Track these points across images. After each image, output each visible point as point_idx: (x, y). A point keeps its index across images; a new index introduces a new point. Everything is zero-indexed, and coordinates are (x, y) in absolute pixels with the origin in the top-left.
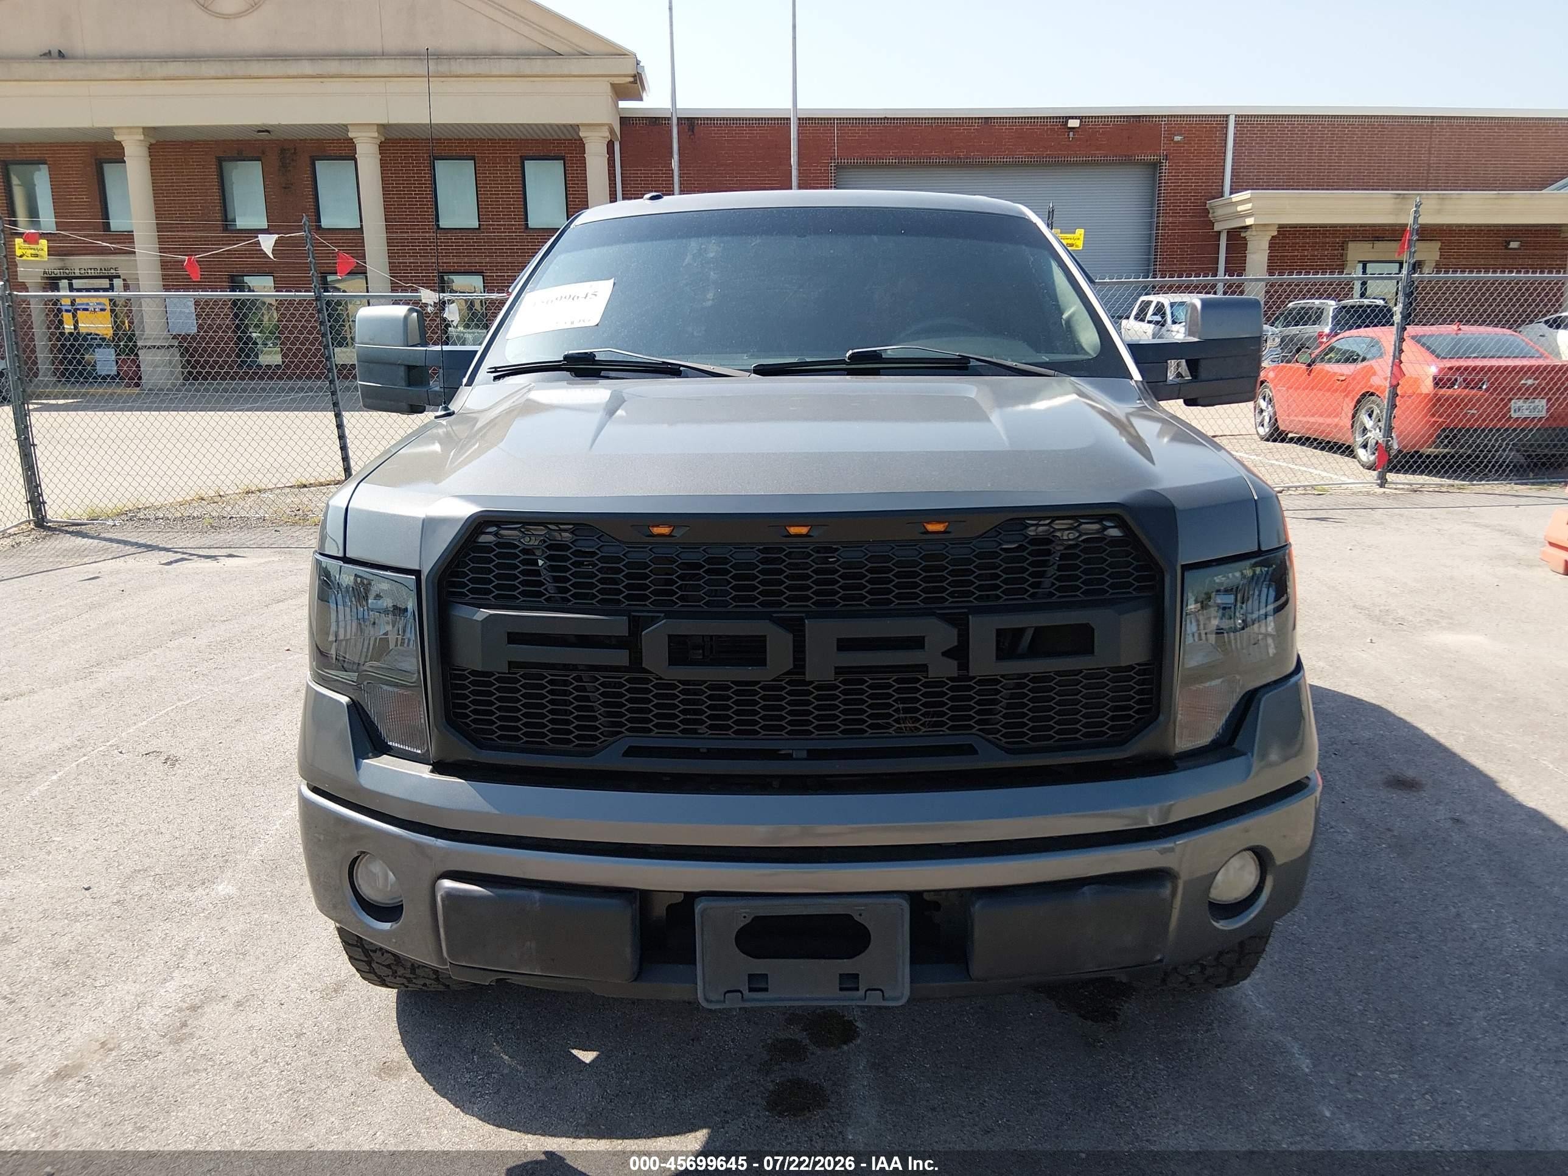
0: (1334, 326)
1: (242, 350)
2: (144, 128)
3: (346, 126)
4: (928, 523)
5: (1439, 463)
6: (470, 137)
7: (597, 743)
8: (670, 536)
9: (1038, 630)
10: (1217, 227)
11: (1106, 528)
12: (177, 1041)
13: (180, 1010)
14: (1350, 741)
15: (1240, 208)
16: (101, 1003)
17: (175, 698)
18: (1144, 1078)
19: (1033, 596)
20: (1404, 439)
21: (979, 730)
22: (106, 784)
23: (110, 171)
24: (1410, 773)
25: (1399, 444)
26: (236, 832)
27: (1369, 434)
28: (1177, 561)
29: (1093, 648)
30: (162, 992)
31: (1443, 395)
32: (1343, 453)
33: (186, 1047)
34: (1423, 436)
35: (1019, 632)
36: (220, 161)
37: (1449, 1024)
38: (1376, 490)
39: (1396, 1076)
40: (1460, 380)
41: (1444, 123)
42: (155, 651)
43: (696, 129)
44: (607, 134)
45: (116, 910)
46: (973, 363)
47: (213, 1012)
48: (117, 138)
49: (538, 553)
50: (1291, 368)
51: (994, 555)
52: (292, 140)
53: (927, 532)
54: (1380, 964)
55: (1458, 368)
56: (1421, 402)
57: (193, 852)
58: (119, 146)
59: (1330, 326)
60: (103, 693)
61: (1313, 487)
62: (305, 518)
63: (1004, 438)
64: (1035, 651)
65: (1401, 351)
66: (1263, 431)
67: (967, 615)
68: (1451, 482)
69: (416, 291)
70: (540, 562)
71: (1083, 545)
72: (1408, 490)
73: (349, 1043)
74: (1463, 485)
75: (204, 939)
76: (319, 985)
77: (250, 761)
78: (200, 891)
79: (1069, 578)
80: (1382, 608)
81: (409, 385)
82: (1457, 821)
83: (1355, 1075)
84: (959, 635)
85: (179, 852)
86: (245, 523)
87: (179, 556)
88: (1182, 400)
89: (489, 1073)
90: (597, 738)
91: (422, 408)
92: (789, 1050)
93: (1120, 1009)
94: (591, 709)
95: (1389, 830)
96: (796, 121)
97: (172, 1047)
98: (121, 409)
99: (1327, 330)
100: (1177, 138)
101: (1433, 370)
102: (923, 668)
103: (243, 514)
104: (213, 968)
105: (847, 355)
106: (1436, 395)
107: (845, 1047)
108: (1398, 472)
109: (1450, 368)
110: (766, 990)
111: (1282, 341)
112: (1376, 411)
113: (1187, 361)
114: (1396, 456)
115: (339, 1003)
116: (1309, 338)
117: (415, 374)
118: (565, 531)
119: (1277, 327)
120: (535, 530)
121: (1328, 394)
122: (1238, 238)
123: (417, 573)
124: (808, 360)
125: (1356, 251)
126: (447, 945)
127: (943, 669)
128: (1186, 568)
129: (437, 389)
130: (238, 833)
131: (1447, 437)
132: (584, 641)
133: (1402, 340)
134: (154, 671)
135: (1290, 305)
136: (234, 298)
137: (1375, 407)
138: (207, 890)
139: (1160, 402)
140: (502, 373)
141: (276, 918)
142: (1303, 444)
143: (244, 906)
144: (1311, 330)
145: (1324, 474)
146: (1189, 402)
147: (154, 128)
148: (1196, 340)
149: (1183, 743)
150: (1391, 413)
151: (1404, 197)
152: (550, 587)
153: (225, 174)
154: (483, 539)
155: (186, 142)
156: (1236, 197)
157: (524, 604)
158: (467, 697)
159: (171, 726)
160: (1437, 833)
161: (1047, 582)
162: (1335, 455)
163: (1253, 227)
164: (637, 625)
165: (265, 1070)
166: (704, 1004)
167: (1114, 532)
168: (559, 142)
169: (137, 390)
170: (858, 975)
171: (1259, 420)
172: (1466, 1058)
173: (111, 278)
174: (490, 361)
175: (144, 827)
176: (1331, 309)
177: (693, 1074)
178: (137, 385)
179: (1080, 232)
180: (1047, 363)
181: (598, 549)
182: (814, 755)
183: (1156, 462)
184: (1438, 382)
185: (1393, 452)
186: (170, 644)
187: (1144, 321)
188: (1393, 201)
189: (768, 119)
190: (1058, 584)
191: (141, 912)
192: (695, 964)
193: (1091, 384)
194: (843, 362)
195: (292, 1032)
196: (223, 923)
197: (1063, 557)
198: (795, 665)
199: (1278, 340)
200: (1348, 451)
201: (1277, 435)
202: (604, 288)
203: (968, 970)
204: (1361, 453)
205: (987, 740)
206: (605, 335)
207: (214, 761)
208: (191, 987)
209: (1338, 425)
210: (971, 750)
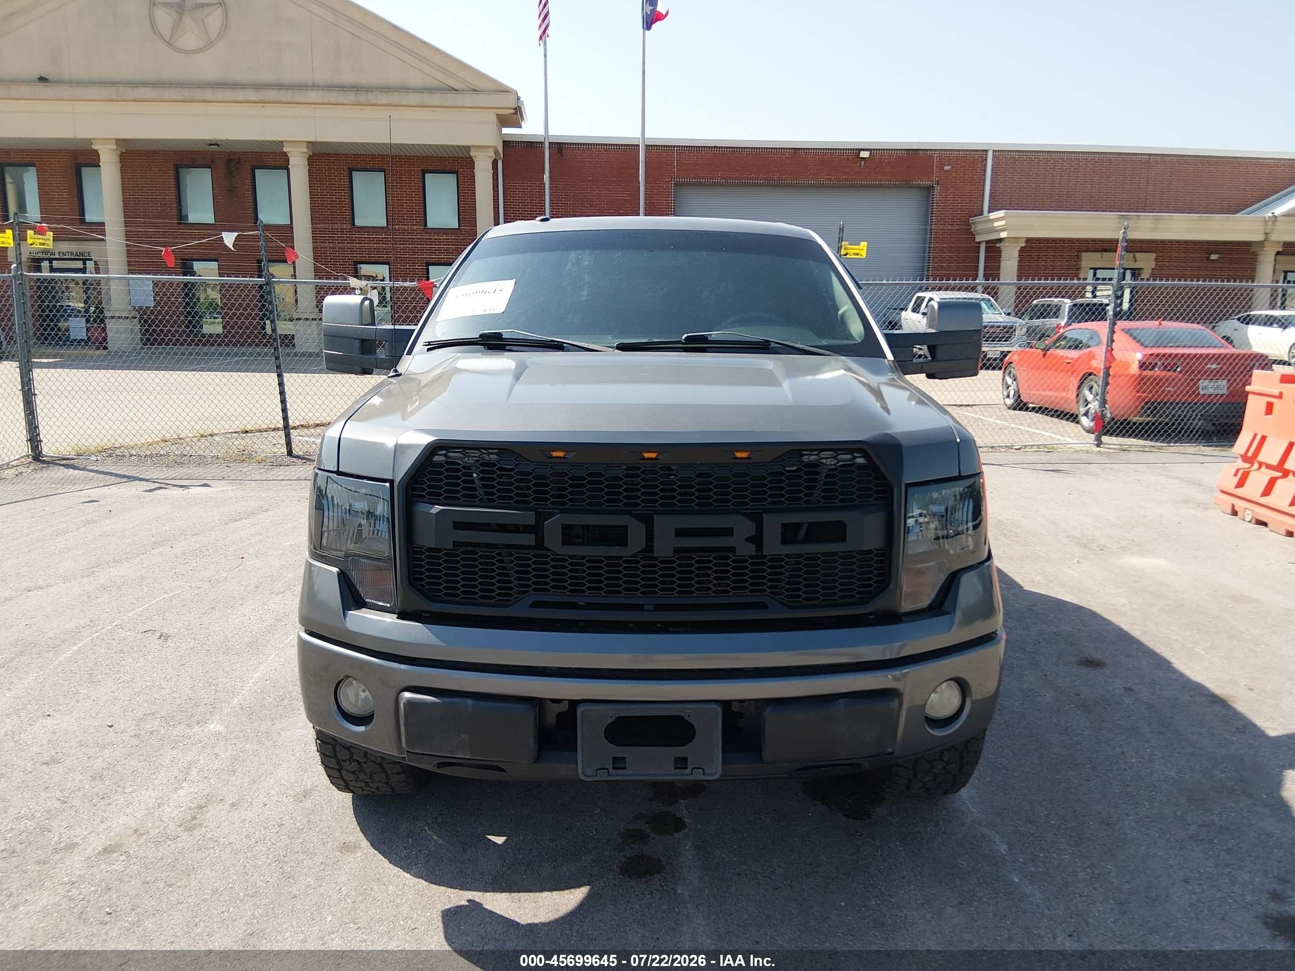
0: (1070, 318)
1: (190, 322)
2: (117, 140)
3: (281, 142)
4: (737, 451)
5: (1143, 428)
6: (381, 153)
7: (511, 598)
8: (564, 458)
9: (810, 524)
10: (977, 240)
11: (855, 458)
12: (190, 829)
13: (190, 809)
14: (1054, 633)
15: (996, 224)
16: (131, 803)
17: (162, 591)
18: (887, 856)
19: (806, 502)
20: (1115, 409)
21: (770, 592)
22: (115, 653)
23: (87, 173)
24: (1097, 656)
25: (1111, 414)
26: (220, 688)
27: (1089, 406)
28: (901, 480)
29: (845, 537)
30: (175, 796)
31: (1146, 376)
32: (1068, 419)
33: (197, 832)
34: (1130, 408)
35: (798, 526)
36: (177, 168)
37: (1109, 824)
38: (1094, 449)
39: (1067, 857)
40: (1159, 363)
41: (1159, 159)
42: (141, 557)
43: (564, 151)
44: (493, 154)
45: (135, 741)
46: (773, 345)
47: (214, 812)
48: (94, 147)
49: (474, 468)
50: (1033, 353)
51: (781, 474)
52: (237, 153)
53: (736, 458)
54: (1063, 784)
55: (1158, 355)
56: (1128, 381)
57: (188, 701)
58: (96, 153)
59: (1066, 320)
60: (104, 588)
61: (1045, 446)
62: (250, 457)
63: (790, 398)
64: (809, 538)
65: (1112, 341)
66: (1009, 402)
67: (762, 513)
68: (1152, 443)
69: (345, 279)
70: (475, 475)
71: (840, 469)
72: (1118, 449)
73: (317, 830)
74: (1162, 446)
75: (202, 761)
76: (292, 792)
77: (225, 637)
78: (196, 729)
79: (831, 490)
80: (1089, 537)
81: (362, 354)
82: (1129, 689)
83: (1039, 856)
84: (757, 528)
85: (178, 701)
86: (201, 460)
87: (157, 485)
88: (925, 375)
89: (420, 850)
90: (512, 595)
91: (370, 371)
92: (637, 836)
93: (873, 812)
94: (507, 575)
95: (1077, 695)
96: (644, 148)
97: (186, 833)
98: (92, 368)
99: (1063, 324)
100: (947, 168)
101: (1139, 356)
102: (732, 549)
103: (201, 452)
104: (212, 781)
105: (683, 337)
106: (1140, 375)
107: (676, 835)
108: (1111, 435)
109: (1152, 355)
110: (625, 768)
111: (1028, 331)
112: (1095, 387)
113: (929, 347)
114: (1109, 423)
115: (308, 804)
116: (1047, 329)
117: (367, 345)
118: (493, 453)
119: (1024, 320)
120: (471, 453)
121: (1056, 374)
122: (994, 248)
123: (392, 482)
124: (655, 340)
125: (1089, 260)
126: (406, 738)
127: (746, 550)
128: (908, 486)
129: (383, 356)
130: (221, 689)
131: (1149, 408)
132: (502, 528)
133: (1113, 332)
134: (143, 571)
135: (1035, 302)
136: (186, 281)
137: (1095, 384)
138: (202, 728)
139: (907, 377)
140: (433, 346)
141: (256, 747)
142: (1037, 412)
143: (231, 739)
144: (1051, 322)
145: (1053, 436)
146: (930, 376)
147: (124, 140)
148: (934, 331)
149: (906, 606)
150: (1105, 389)
151: (1126, 218)
152: (481, 492)
153: (181, 179)
154: (436, 458)
155: (149, 152)
156: (993, 215)
157: (464, 503)
158: (423, 566)
159: (161, 612)
160: (1113, 697)
161: (817, 493)
162: (1061, 421)
163: (1007, 240)
164: (541, 517)
165: (257, 848)
166: (583, 778)
167: (860, 461)
168: (454, 159)
169: (105, 352)
170: (686, 758)
171: (1005, 393)
172: (1118, 846)
173: (84, 261)
174: (425, 337)
175: (148, 684)
176: (1067, 306)
177: (567, 851)
178: (105, 348)
179: (864, 245)
180: (826, 346)
181: (515, 466)
182: (658, 608)
183: (891, 412)
184: (1143, 366)
185: (1107, 420)
186: (153, 552)
187: (918, 312)
188: (1117, 221)
189: (622, 145)
190: (823, 494)
191: (153, 742)
192: (576, 750)
193: (854, 361)
194: (680, 342)
195: (274, 823)
196: (217, 750)
197: (827, 476)
198: (647, 546)
199: (1025, 330)
200: (1073, 418)
201: (1020, 405)
202: (508, 286)
203: (761, 757)
204: (1085, 421)
205: (776, 600)
206: (509, 320)
207: (198, 637)
208: (196, 793)
209: (1066, 397)
210: (763, 606)
